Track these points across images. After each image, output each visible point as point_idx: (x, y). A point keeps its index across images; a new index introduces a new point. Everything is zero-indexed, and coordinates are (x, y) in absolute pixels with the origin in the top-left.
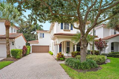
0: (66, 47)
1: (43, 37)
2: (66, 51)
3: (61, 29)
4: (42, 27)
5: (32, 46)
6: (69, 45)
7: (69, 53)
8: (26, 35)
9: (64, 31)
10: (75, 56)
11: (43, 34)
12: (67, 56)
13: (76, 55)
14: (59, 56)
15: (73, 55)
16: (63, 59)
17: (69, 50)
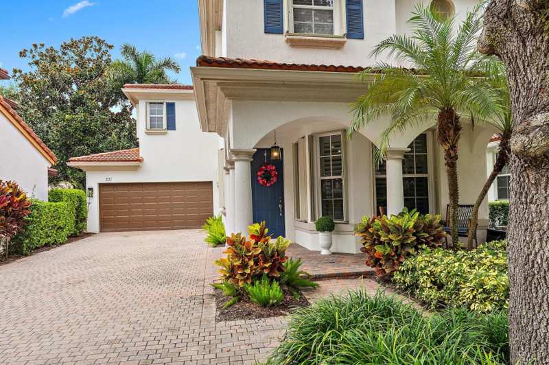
0: (318, 178)
1: (171, 125)
2: (319, 215)
3: (267, 31)
4: (177, 69)
5: (101, 185)
6: (337, 161)
7: (339, 233)
8: (72, 120)
9: (294, 44)
10: (395, 257)
11: (171, 107)
12: (324, 252)
13: (403, 245)
14: (244, 266)
15: (379, 250)
16: (275, 291)
17: (339, 204)
